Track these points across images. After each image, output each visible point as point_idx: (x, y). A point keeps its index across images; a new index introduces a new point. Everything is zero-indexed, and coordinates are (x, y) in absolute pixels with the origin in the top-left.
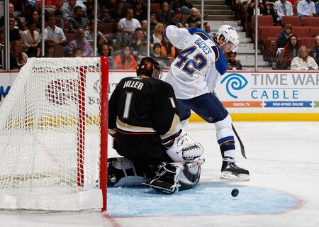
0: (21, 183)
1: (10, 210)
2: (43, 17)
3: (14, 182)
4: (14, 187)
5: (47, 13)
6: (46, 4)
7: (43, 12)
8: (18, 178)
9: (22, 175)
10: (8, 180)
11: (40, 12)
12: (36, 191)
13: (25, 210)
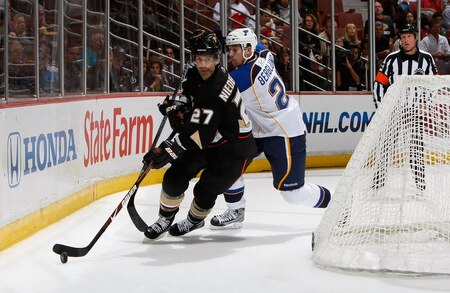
0: (386, 237)
1: (371, 271)
2: (419, 22)
3: (377, 235)
4: (376, 241)
5: (424, 18)
6: (422, 6)
7: (419, 16)
8: (382, 231)
9: (388, 227)
10: (370, 232)
11: (415, 17)
12: (404, 247)
13: (390, 271)
